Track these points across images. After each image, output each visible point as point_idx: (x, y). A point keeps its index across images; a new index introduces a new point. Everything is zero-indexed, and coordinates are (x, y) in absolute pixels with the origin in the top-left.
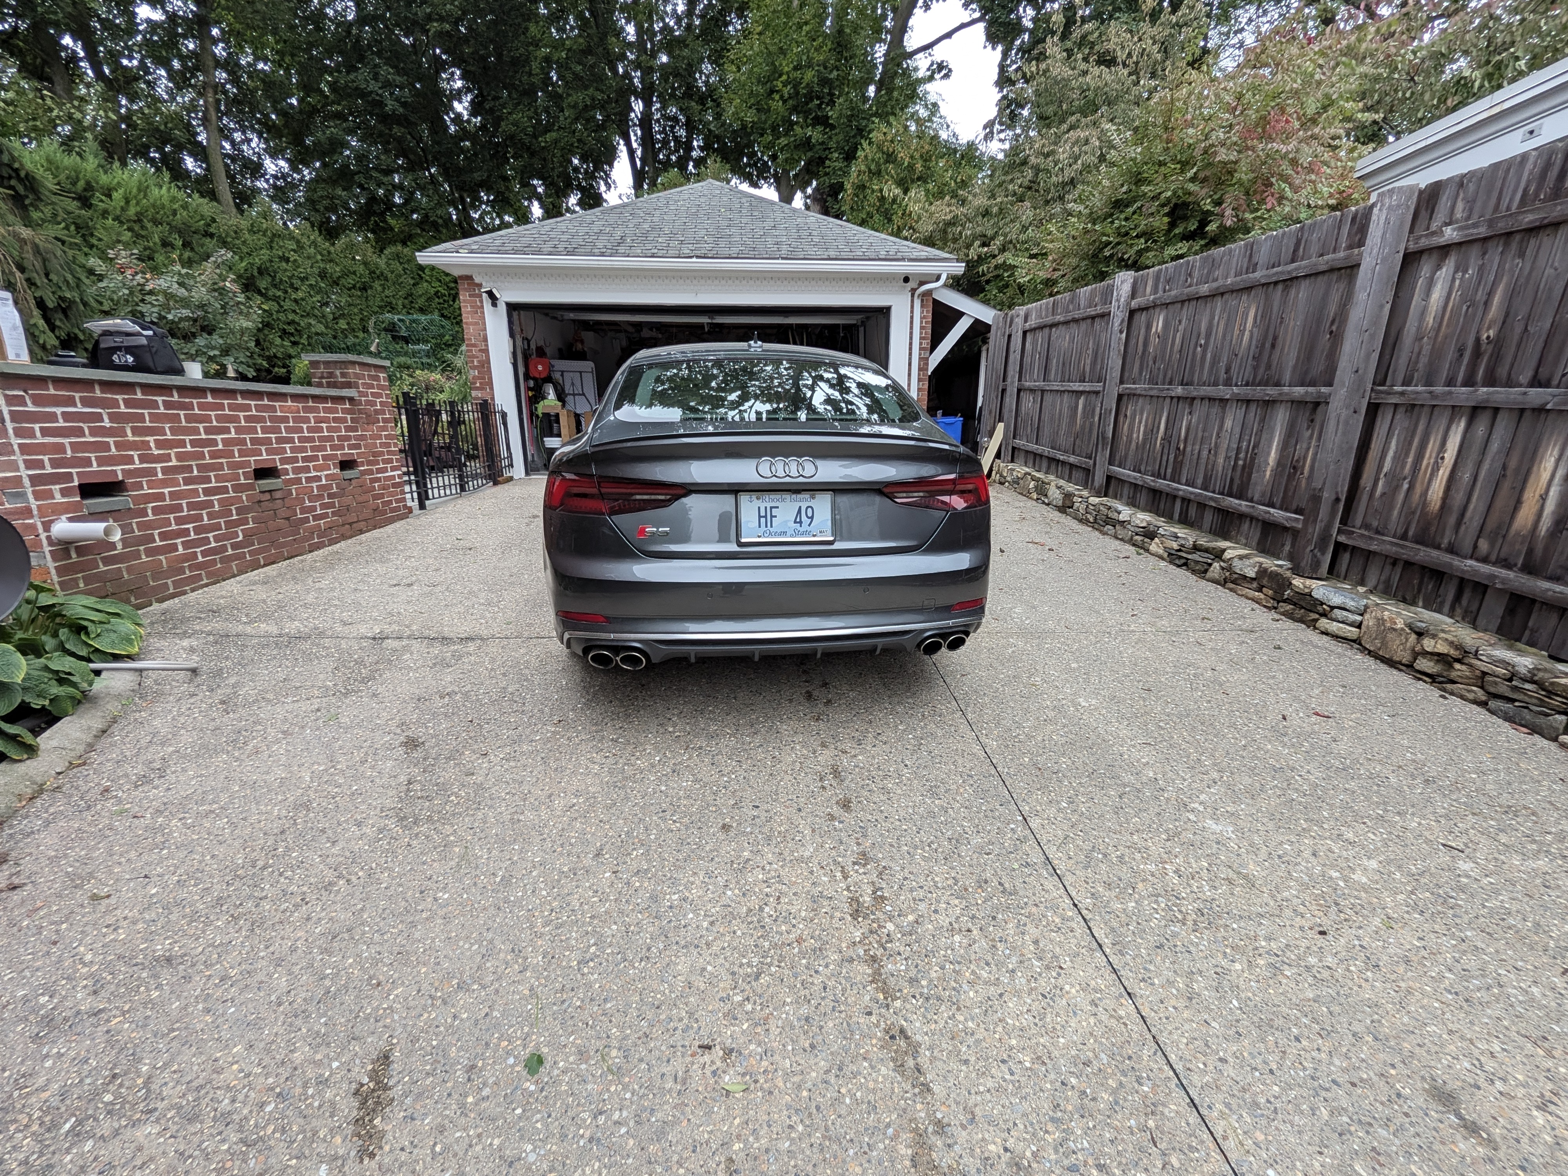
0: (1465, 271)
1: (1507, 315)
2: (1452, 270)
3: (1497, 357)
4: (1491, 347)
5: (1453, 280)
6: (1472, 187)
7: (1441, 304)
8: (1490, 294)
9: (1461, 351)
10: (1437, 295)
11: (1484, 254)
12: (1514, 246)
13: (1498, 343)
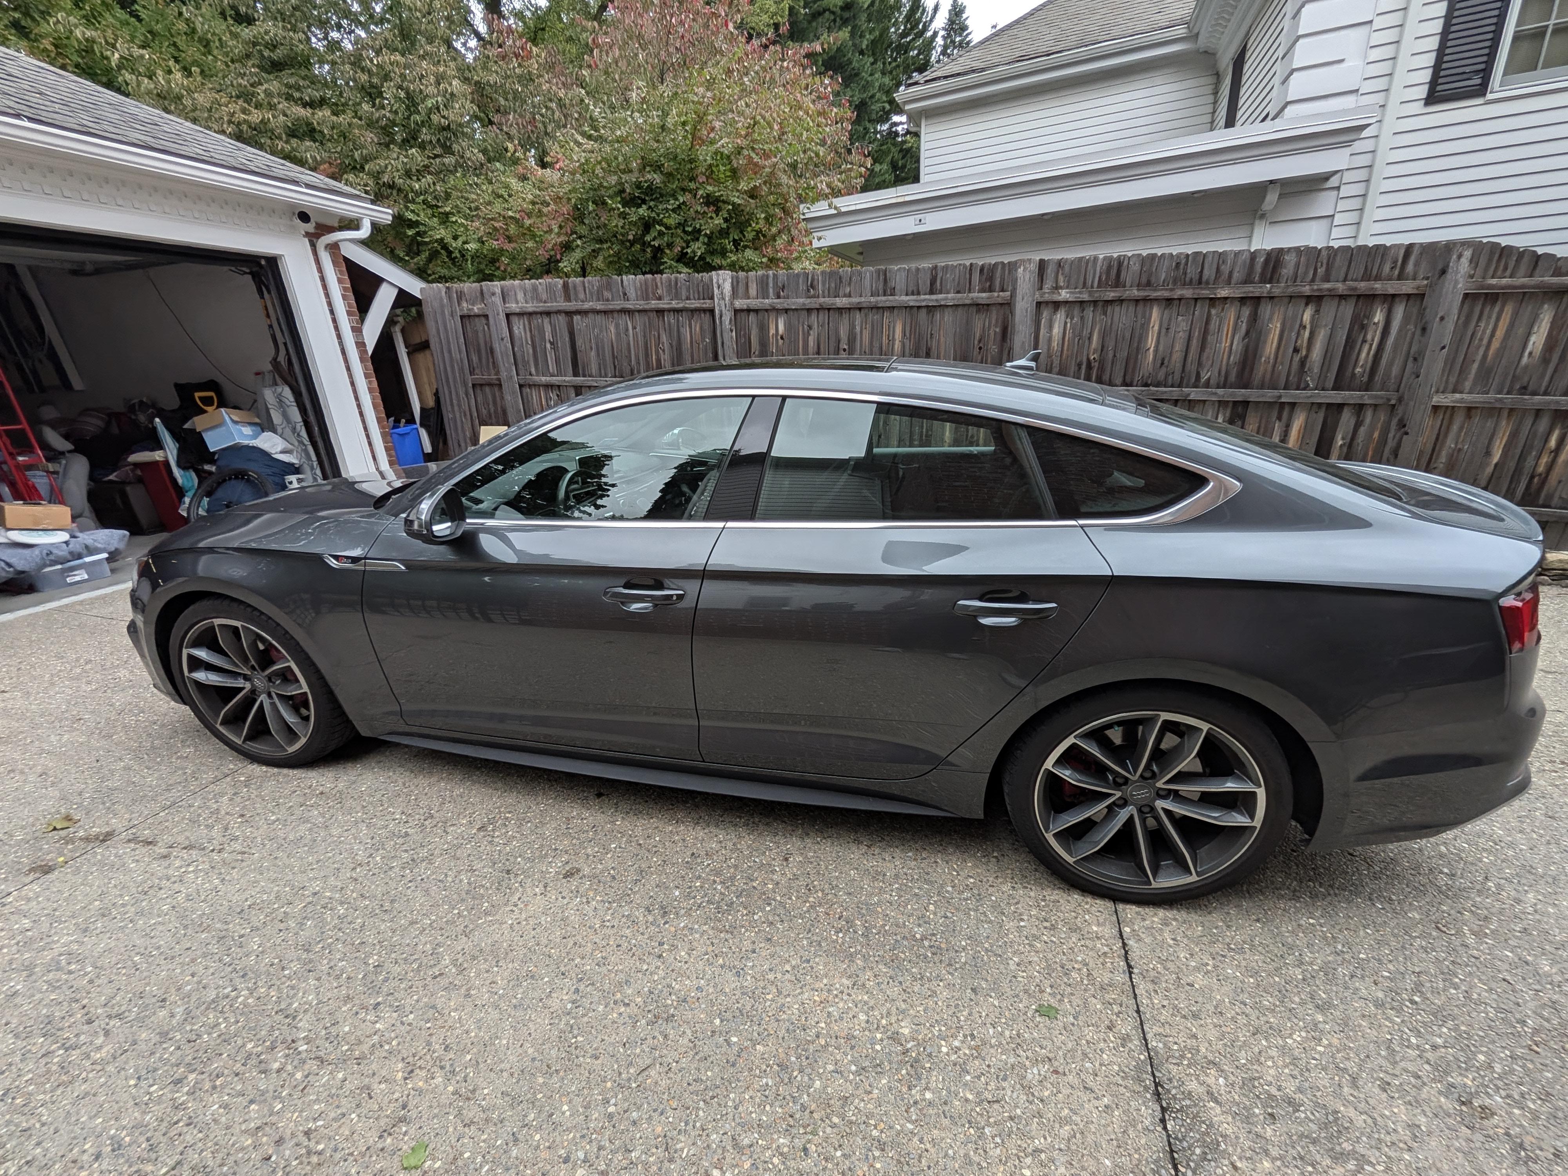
0: (1072, 319)
1: (1103, 347)
2: (1063, 317)
3: (1101, 369)
4: (1097, 364)
5: (1066, 323)
6: (1067, 268)
7: (1061, 335)
8: (1091, 334)
9: (1079, 365)
10: (1057, 330)
11: (1083, 310)
12: (1099, 308)
13: (1102, 362)
